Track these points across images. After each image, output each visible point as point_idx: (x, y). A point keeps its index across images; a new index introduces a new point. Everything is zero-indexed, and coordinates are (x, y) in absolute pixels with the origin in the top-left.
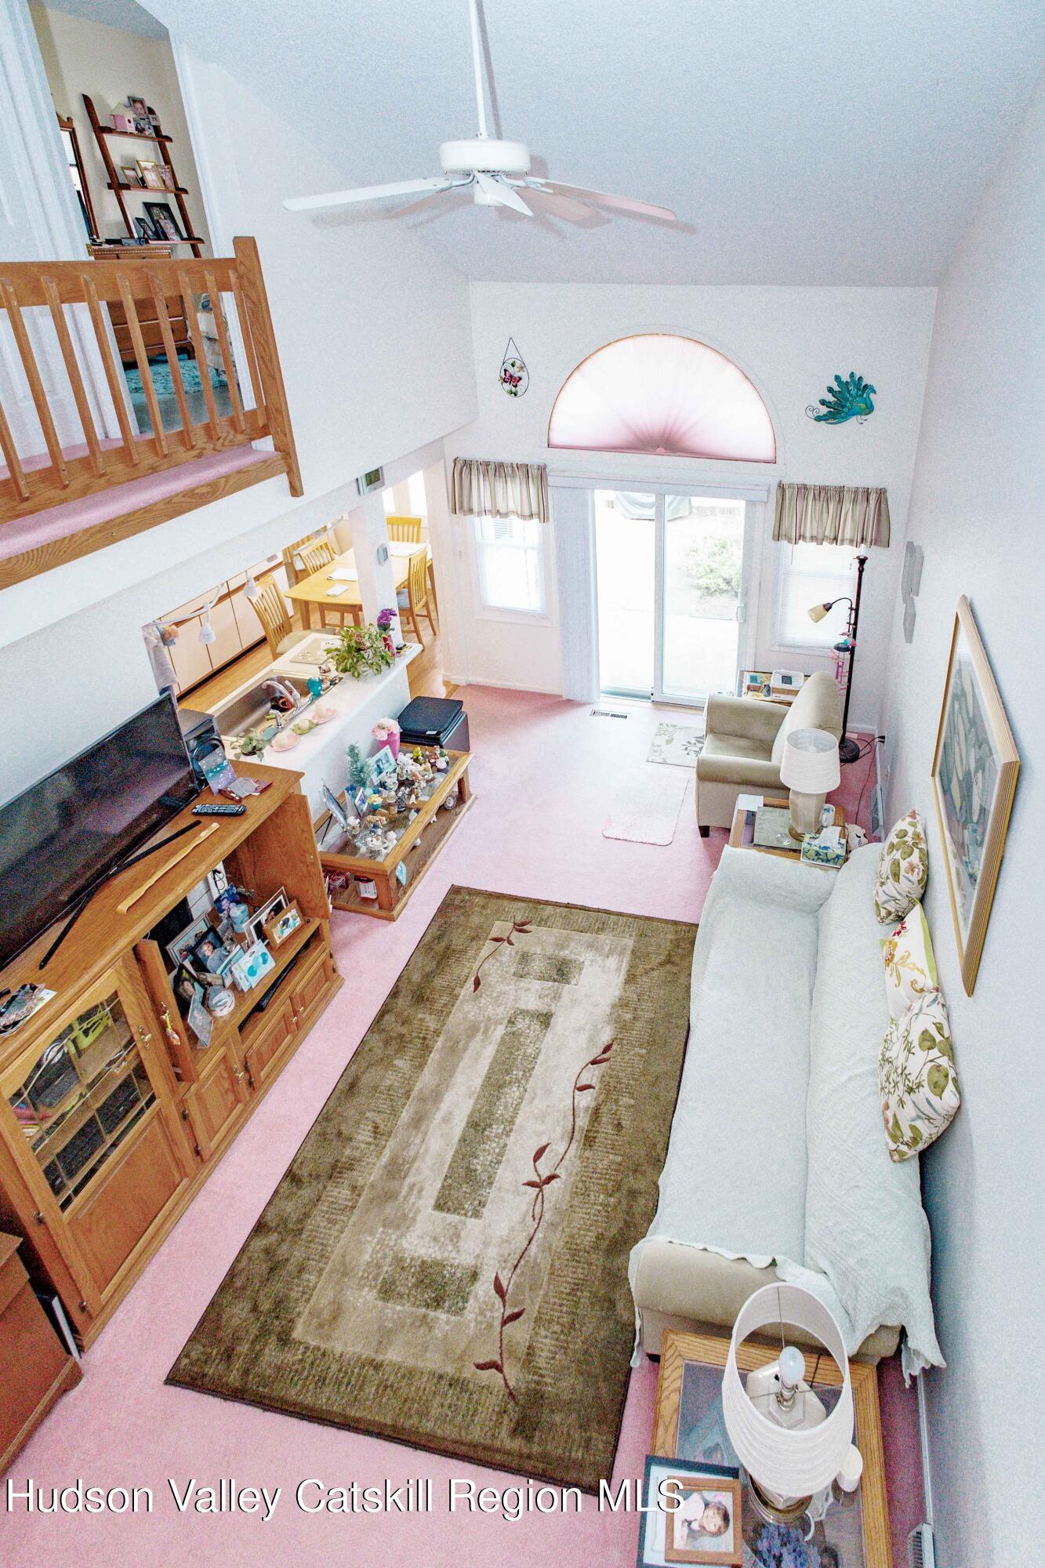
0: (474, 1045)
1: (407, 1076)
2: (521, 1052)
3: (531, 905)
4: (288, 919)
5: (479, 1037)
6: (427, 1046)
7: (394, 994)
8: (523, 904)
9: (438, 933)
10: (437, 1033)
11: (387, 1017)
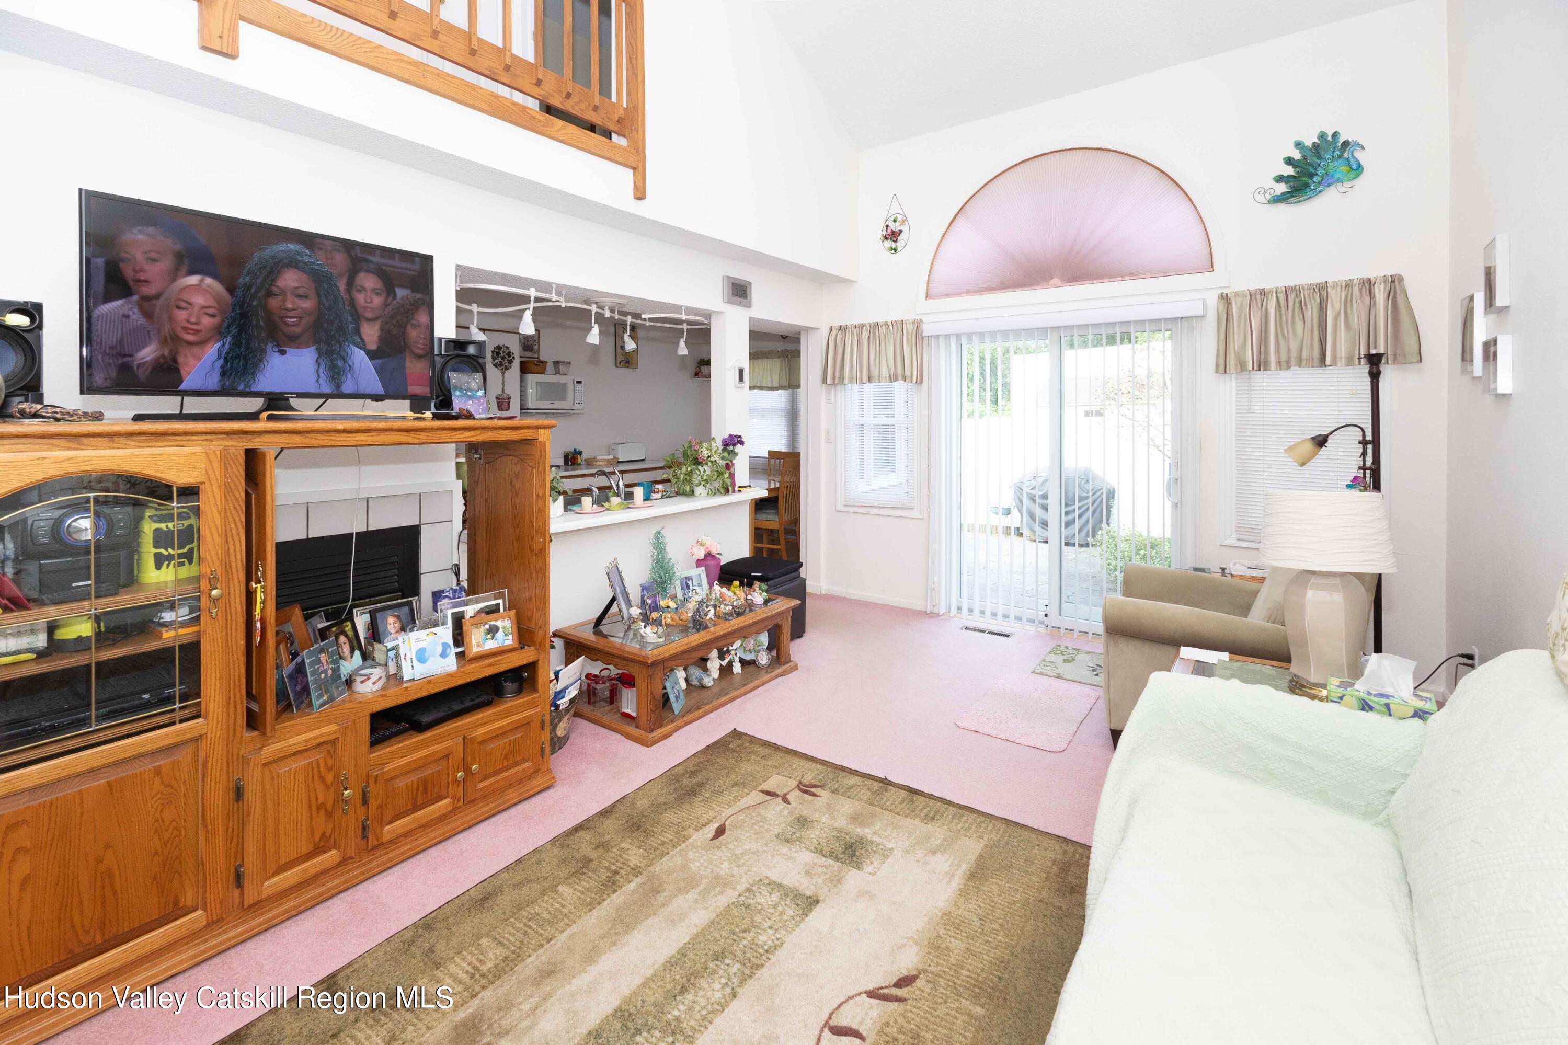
0: (681, 902)
1: (565, 911)
2: (749, 936)
3: (830, 769)
4: (497, 629)
5: (692, 895)
6: (614, 883)
7: (605, 813)
8: (818, 766)
9: (695, 768)
10: (636, 871)
11: (582, 834)
